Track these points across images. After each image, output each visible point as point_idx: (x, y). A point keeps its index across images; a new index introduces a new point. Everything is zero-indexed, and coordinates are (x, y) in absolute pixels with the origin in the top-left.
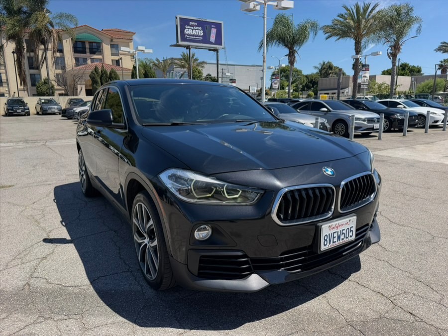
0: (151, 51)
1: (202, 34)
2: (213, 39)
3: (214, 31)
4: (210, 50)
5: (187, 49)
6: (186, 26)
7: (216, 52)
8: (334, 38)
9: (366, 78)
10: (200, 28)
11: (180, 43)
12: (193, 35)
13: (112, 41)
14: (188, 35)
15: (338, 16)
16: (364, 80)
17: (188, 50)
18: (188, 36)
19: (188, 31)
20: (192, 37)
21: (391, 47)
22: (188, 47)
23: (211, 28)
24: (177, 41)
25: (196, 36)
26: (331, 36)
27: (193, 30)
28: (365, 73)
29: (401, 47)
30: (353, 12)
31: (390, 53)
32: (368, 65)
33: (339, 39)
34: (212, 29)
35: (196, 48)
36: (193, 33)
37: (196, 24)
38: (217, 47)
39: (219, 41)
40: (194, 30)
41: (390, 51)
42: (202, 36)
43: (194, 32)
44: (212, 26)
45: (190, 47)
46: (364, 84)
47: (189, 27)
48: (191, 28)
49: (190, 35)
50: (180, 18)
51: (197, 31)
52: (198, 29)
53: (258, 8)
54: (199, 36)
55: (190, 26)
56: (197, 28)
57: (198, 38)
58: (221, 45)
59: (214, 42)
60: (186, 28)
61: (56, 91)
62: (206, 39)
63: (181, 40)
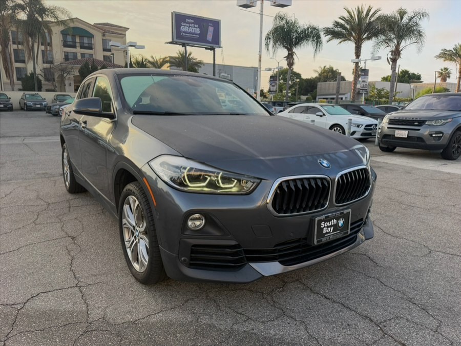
1: (199, 32)
2: (210, 37)
3: (211, 29)
4: (206, 49)
7: (212, 51)
8: (336, 41)
9: (365, 83)
10: (197, 26)
11: (176, 40)
12: (190, 33)
13: (104, 35)
14: (184, 32)
15: (340, 18)
16: (363, 85)
17: (184, 47)
18: (184, 34)
19: (184, 28)
20: (188, 35)
21: (392, 52)
24: (173, 39)
25: (194, 34)
26: (332, 39)
27: (189, 27)
28: (365, 78)
29: (401, 52)
30: (354, 15)
31: (390, 58)
32: (368, 70)
33: (340, 42)
34: (209, 27)
35: (192, 46)
36: (189, 31)
37: (193, 21)
38: (215, 46)
39: (216, 40)
41: (390, 56)
42: (199, 34)
43: (191, 30)
44: (210, 24)
45: (186, 45)
46: (363, 90)
47: (185, 24)
48: (187, 25)
49: (186, 33)
50: (176, 15)
51: (194, 29)
52: (194, 27)
54: (196, 34)
55: (187, 23)
56: (193, 25)
58: (218, 44)
59: (211, 41)
60: (182, 25)
61: (43, 86)
62: (202, 37)
63: (177, 38)
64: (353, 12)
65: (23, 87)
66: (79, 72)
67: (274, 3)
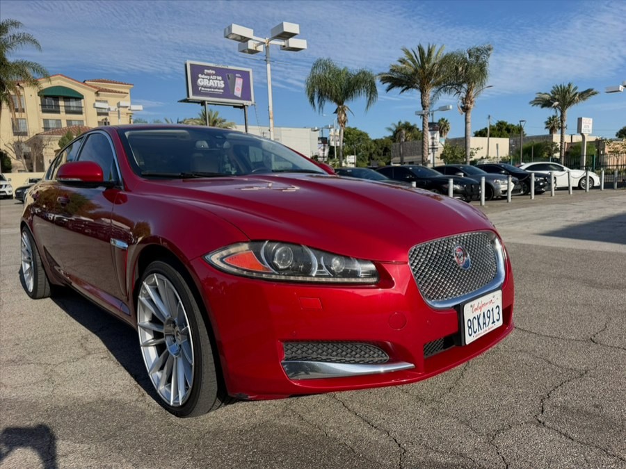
0: (140, 107)
1: (223, 86)
2: (238, 92)
3: (239, 82)
4: (235, 107)
5: (202, 105)
6: (200, 75)
7: (243, 110)
8: (397, 90)
9: (435, 140)
10: (220, 78)
11: (192, 97)
12: (210, 87)
13: (97, 93)
14: (202, 86)
15: (398, 61)
16: (434, 142)
17: (204, 107)
18: (203, 89)
19: (203, 81)
20: (209, 90)
21: (463, 99)
22: (203, 103)
23: (236, 77)
24: (188, 96)
25: (216, 88)
26: (392, 88)
27: (209, 80)
28: (434, 133)
33: (403, 91)
34: (237, 79)
35: (215, 104)
36: (210, 85)
37: (214, 72)
38: (245, 102)
39: (246, 94)
40: (211, 81)
41: (460, 104)
42: (223, 89)
43: (211, 83)
44: (237, 75)
45: (206, 102)
46: (433, 148)
47: (203, 76)
48: (206, 77)
49: (205, 87)
50: (191, 65)
51: (216, 81)
52: (216, 79)
53: (261, 48)
54: (219, 89)
55: (205, 75)
56: (215, 77)
57: (217, 90)
58: (251, 100)
59: (240, 96)
60: (199, 78)
61: (13, 166)
62: (228, 92)
63: (193, 94)
64: (415, 53)
66: (59, 144)
67: (284, 46)
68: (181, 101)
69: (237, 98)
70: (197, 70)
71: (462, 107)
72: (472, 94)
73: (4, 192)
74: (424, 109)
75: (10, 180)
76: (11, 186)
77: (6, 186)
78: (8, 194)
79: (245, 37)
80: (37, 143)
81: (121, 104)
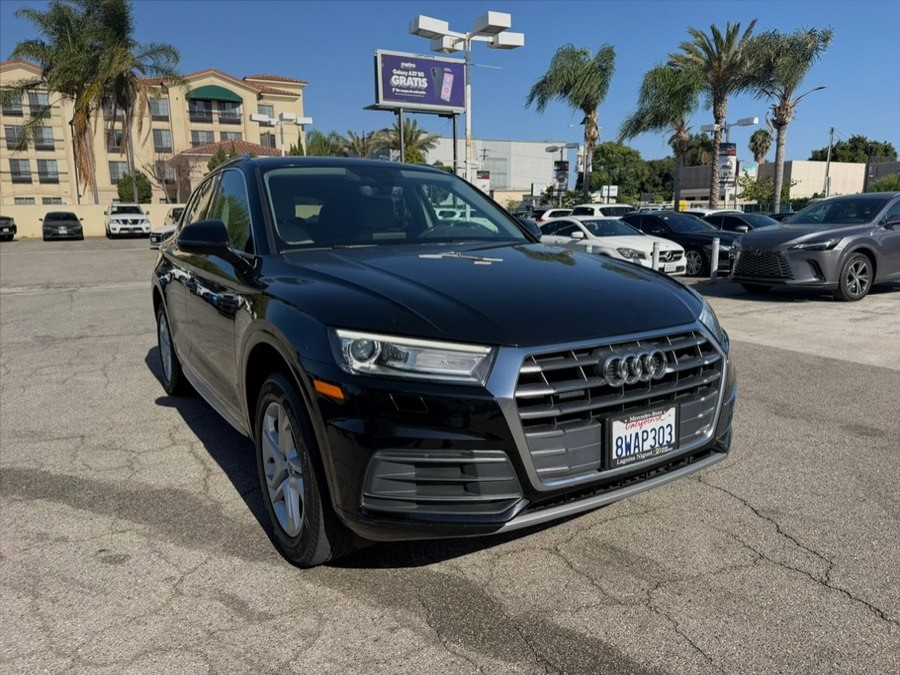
0: (309, 120)
1: (425, 85)
2: (446, 94)
3: (448, 79)
4: (441, 115)
5: (395, 114)
6: (395, 71)
7: (452, 120)
9: (728, 171)
10: (421, 74)
11: (382, 102)
12: (408, 88)
13: (260, 97)
14: (397, 87)
15: (681, 48)
16: (725, 174)
17: (398, 116)
18: (398, 90)
19: (398, 80)
20: (406, 91)
21: (775, 108)
22: (397, 111)
23: (444, 72)
24: (377, 101)
25: (413, 89)
27: (407, 78)
28: (727, 160)
30: (707, 39)
32: (734, 145)
34: (446, 75)
36: (408, 84)
37: (414, 66)
38: (455, 109)
39: (458, 98)
40: (409, 78)
41: (771, 116)
42: (425, 90)
43: (410, 82)
44: (446, 69)
45: (402, 110)
47: (399, 72)
48: (403, 73)
49: (401, 88)
50: (383, 56)
51: (416, 79)
52: (417, 76)
53: (459, 46)
54: (420, 90)
55: (402, 70)
56: (415, 73)
57: (417, 92)
58: (461, 104)
59: (448, 100)
60: (393, 74)
61: (153, 192)
62: (432, 94)
63: (385, 98)
65: (119, 194)
66: (208, 166)
67: (492, 43)
68: (368, 108)
69: (444, 103)
70: (392, 63)
71: (773, 121)
72: (790, 101)
73: (141, 229)
74: (717, 122)
75: (148, 213)
76: (148, 222)
77: (143, 221)
78: (145, 231)
79: (437, 34)
80: (182, 165)
81: (285, 117)
